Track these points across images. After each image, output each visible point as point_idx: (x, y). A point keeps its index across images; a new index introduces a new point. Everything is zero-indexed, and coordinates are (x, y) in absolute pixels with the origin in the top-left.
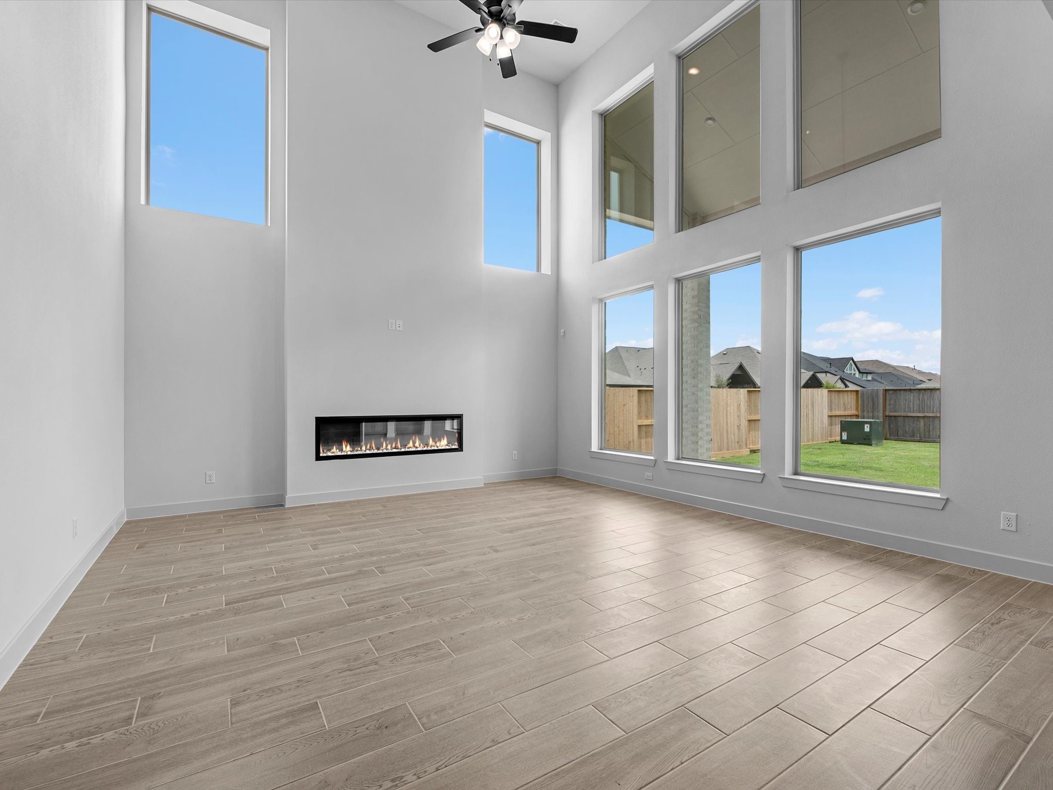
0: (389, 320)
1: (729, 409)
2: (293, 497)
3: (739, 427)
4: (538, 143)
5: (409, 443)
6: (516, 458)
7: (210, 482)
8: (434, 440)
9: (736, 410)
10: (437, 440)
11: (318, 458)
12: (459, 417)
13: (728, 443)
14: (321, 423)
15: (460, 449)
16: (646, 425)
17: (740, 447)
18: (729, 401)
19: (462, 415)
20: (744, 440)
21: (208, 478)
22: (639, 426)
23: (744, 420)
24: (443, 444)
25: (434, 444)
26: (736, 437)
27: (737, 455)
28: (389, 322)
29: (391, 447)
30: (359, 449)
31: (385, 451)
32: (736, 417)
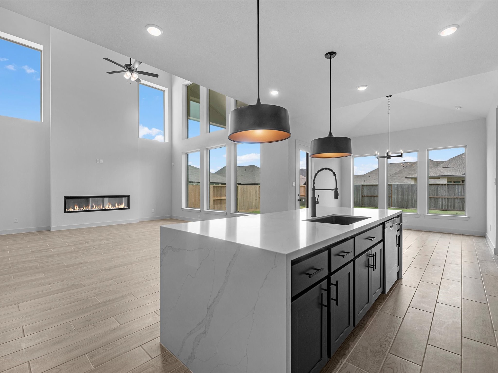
0: (97, 159)
1: (252, 193)
2: (54, 226)
3: (256, 200)
4: (164, 91)
5: (106, 206)
6: (154, 212)
7: (16, 222)
8: (118, 205)
9: (255, 194)
10: (119, 204)
11: (65, 212)
12: (128, 196)
13: (251, 206)
14: (66, 198)
15: (128, 208)
16: (217, 200)
17: (256, 208)
18: (252, 190)
19: (129, 195)
20: (258, 205)
21: (15, 220)
22: (214, 200)
23: (258, 198)
24: (123, 206)
25: (118, 206)
26: (255, 204)
27: (255, 211)
28: (97, 160)
29: (98, 208)
30: (83, 209)
31: (95, 209)
32: (255, 196)
